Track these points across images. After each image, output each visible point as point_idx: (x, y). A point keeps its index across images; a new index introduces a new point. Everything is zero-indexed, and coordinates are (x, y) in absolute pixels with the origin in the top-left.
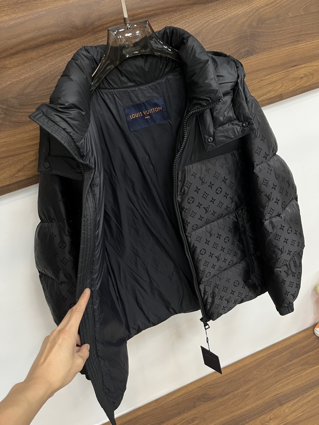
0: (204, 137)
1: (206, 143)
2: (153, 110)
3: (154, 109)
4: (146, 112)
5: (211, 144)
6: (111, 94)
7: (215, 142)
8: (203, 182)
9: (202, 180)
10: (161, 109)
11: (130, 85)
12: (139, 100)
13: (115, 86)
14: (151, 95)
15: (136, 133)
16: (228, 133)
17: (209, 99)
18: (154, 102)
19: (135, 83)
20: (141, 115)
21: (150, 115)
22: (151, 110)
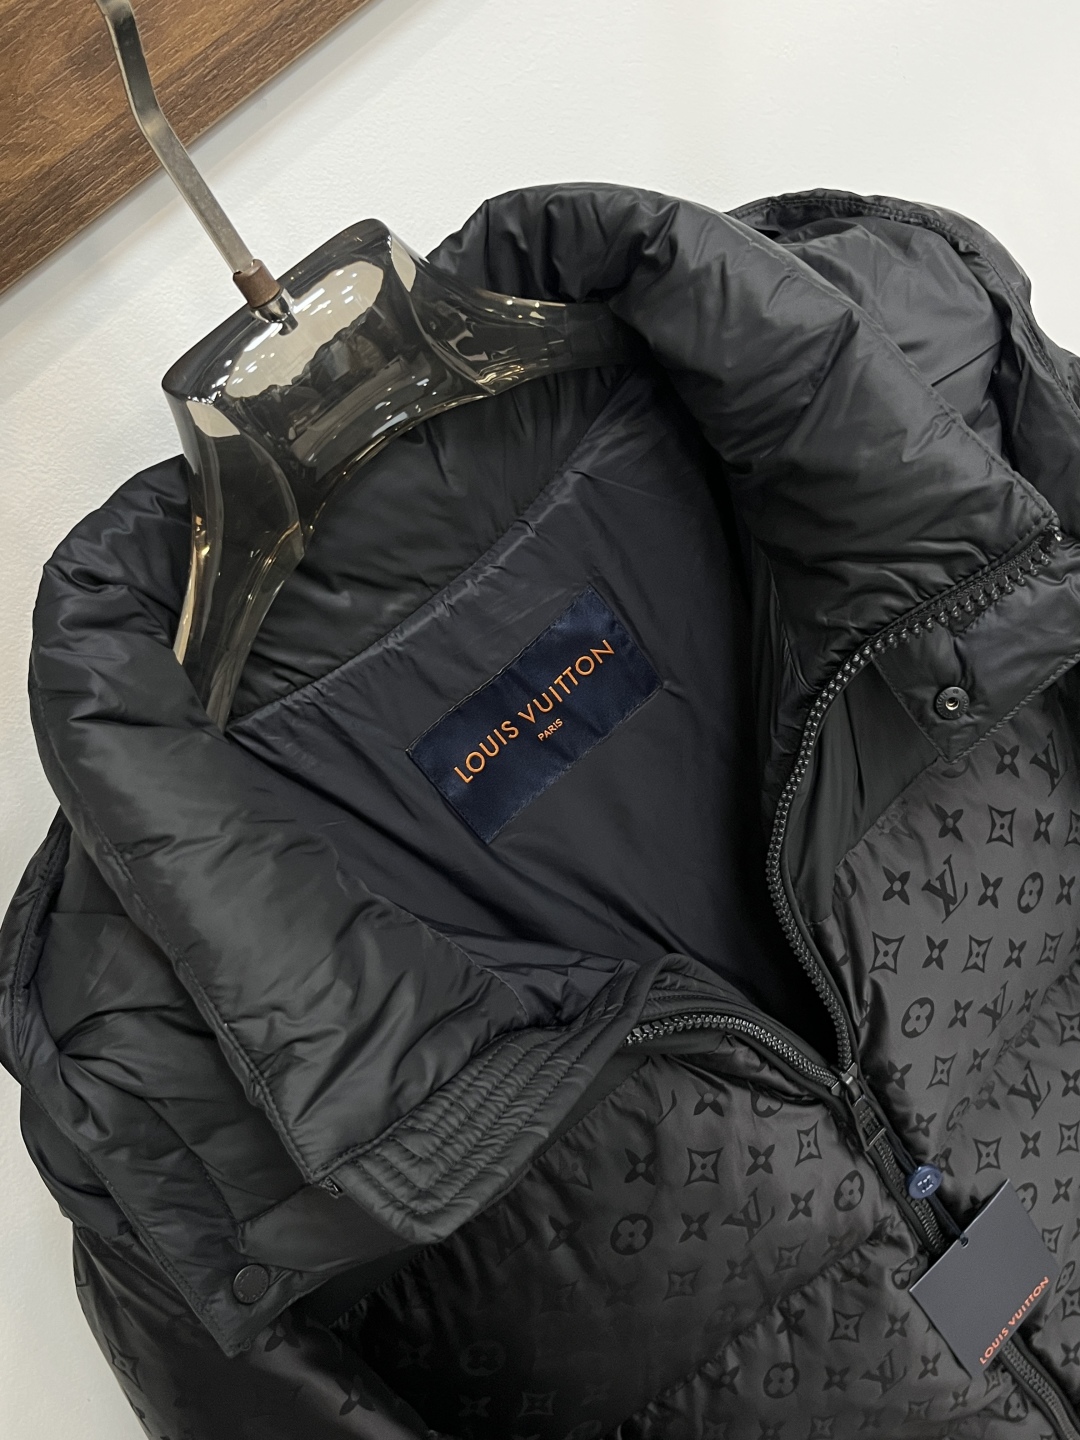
0: (910, 698)
1: (935, 725)
2: (566, 679)
3: (573, 671)
4: (534, 707)
5: (966, 719)
6: (307, 719)
7: (986, 703)
8: (949, 901)
9: (941, 893)
10: (611, 651)
11: (395, 613)
12: (476, 668)
13: (314, 661)
14: (529, 611)
15: (514, 836)
16: (1041, 631)
17: (966, 547)
18: (560, 633)
19: (418, 586)
20: (513, 732)
21: (560, 710)
22: (558, 688)
